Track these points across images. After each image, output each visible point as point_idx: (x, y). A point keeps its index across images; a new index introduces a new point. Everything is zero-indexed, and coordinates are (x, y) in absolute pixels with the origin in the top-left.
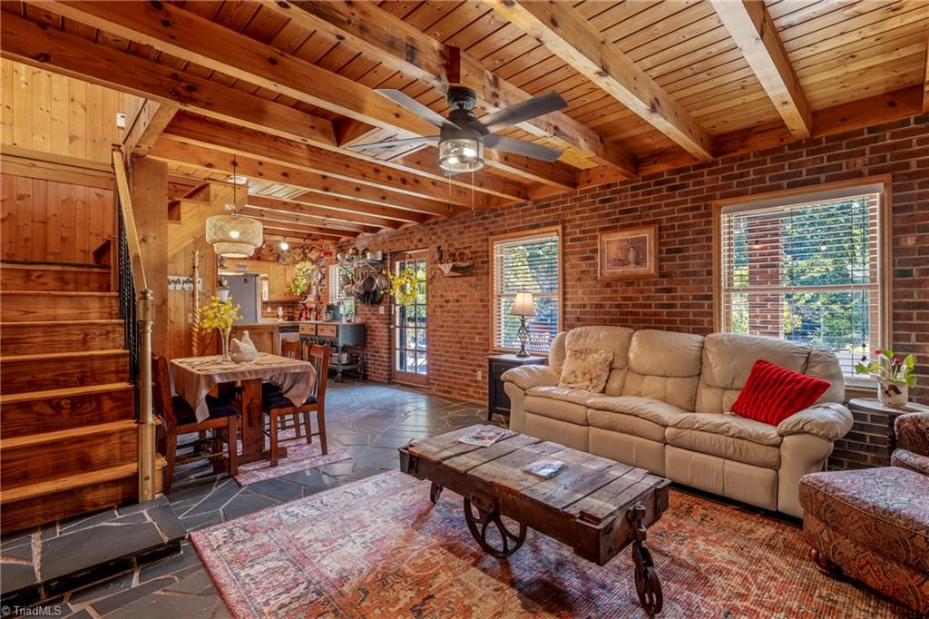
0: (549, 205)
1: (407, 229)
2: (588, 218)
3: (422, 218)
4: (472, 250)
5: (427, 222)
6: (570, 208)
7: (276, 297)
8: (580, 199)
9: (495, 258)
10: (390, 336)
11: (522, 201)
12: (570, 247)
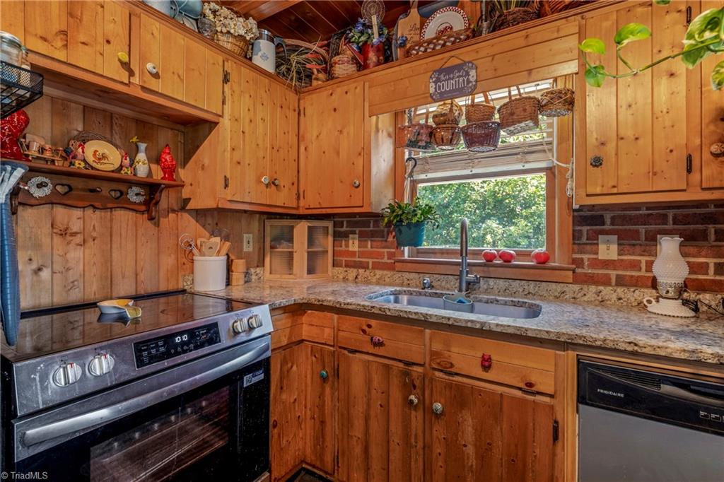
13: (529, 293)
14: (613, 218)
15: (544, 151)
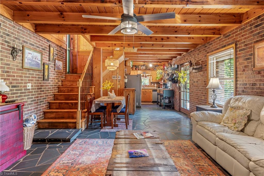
0: (230, 35)
1: (184, 55)
2: (248, 37)
3: (187, 51)
4: (202, 61)
5: (189, 52)
6: (239, 34)
7: (154, 81)
8: (244, 28)
9: (209, 63)
10: (180, 95)
11: (219, 36)
12: (239, 54)
13: (148, 87)
15: (149, 78)
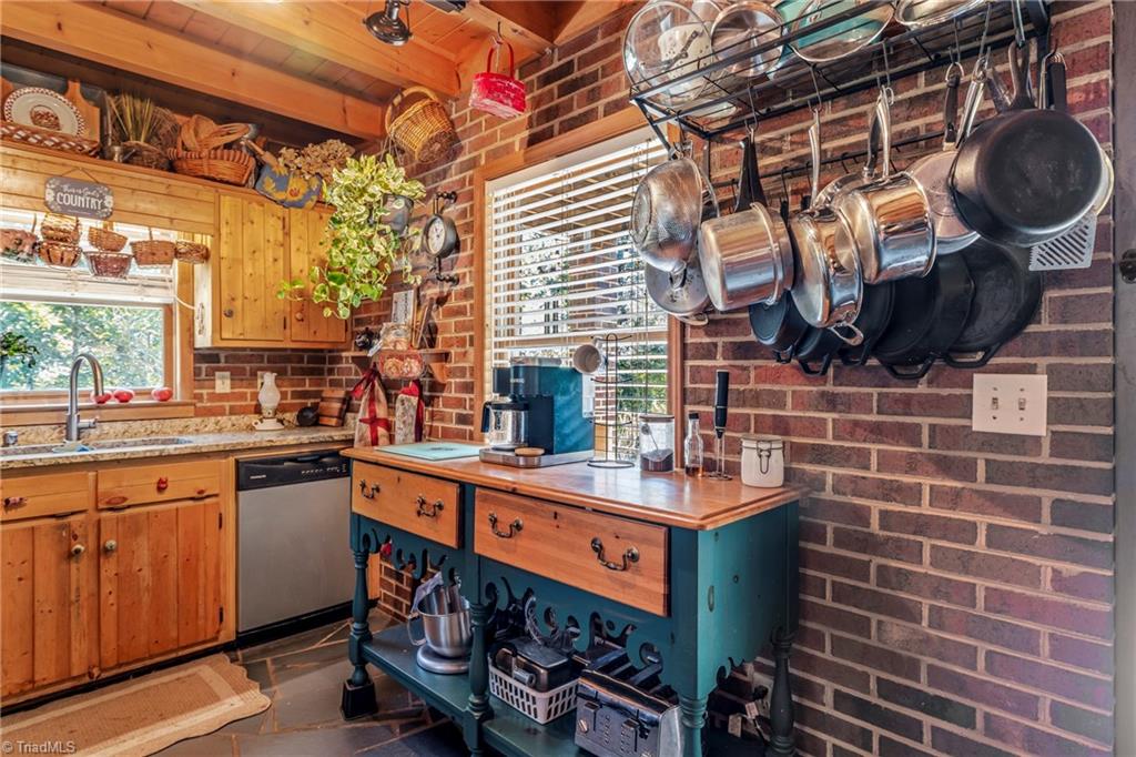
7: (249, 332)
13: (152, 432)
14: (226, 357)
15: (166, 288)
